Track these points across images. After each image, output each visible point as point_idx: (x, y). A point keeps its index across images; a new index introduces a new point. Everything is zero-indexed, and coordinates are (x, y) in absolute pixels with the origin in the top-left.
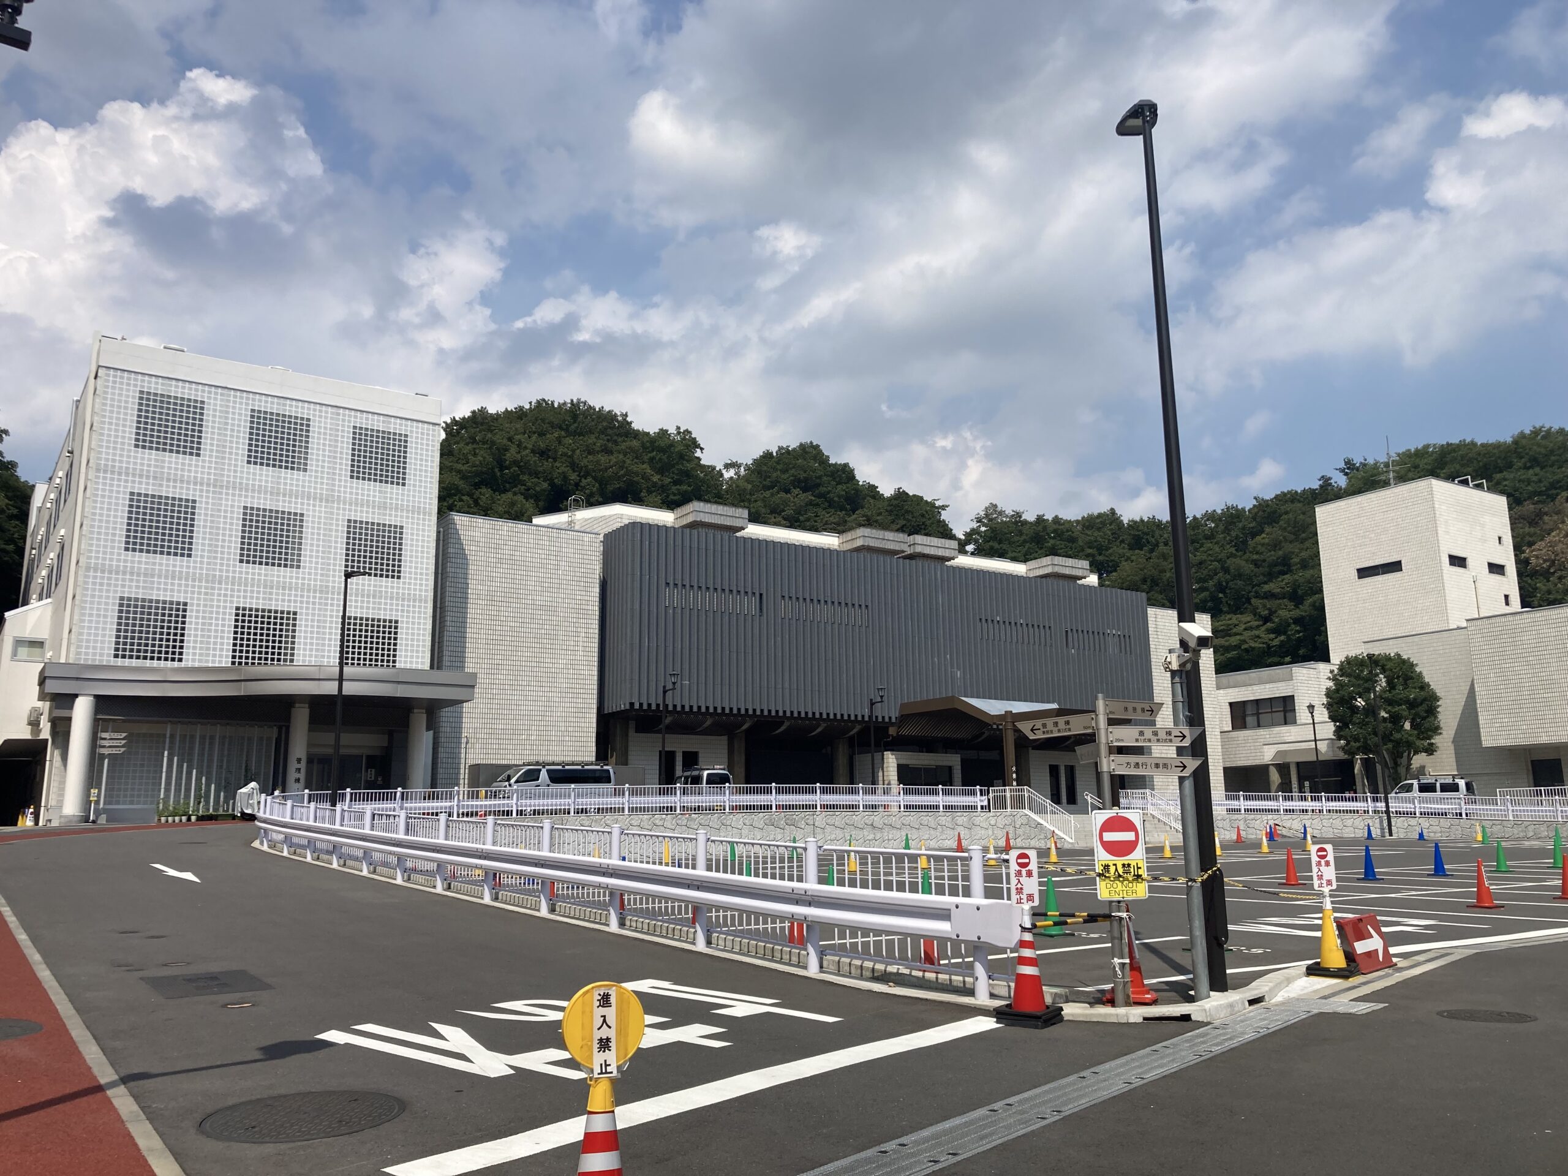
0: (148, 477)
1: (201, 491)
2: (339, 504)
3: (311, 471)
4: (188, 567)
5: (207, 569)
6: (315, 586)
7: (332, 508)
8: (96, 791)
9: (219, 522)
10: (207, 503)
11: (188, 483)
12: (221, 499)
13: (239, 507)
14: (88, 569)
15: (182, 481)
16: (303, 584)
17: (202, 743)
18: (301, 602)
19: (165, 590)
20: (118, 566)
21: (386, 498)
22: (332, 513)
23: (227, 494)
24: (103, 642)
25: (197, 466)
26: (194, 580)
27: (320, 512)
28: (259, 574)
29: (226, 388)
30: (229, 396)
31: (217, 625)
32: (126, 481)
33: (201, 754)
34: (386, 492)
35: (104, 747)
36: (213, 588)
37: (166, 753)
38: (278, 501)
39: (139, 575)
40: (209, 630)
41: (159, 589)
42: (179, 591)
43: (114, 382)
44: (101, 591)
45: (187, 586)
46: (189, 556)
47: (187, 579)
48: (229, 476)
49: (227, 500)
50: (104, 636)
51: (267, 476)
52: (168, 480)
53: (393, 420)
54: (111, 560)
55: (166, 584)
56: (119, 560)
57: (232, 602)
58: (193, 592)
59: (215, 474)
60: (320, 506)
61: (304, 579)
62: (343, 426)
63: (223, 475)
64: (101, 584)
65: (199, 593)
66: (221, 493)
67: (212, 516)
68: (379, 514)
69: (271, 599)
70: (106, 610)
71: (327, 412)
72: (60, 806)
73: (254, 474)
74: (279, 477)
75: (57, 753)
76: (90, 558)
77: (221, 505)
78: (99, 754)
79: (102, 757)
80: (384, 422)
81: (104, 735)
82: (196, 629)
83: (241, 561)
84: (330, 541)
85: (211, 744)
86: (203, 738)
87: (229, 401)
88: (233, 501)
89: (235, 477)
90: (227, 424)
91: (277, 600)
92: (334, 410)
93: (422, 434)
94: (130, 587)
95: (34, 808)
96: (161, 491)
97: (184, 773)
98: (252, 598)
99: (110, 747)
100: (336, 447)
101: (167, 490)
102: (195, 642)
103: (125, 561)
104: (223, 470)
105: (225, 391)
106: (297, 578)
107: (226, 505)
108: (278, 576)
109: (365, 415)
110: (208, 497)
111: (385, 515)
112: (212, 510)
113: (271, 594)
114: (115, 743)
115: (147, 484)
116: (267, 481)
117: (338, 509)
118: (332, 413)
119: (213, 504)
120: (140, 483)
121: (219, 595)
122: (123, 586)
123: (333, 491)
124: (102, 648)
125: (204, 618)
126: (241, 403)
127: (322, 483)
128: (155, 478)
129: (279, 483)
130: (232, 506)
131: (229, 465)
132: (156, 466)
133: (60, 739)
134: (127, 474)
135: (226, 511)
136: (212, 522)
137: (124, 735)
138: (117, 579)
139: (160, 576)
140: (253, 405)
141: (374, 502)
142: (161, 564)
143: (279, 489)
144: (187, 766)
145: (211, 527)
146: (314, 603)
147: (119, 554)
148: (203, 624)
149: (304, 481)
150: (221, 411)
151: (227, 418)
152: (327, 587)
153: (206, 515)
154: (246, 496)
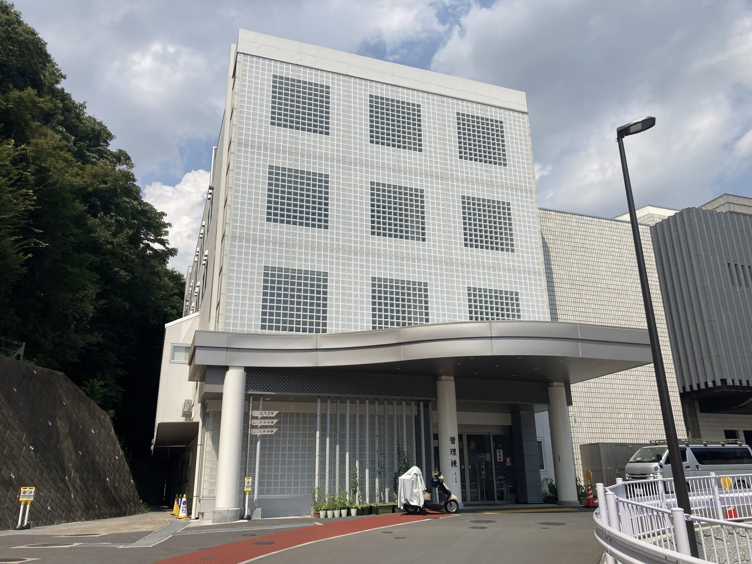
0: (284, 152)
1: (332, 166)
2: (452, 181)
3: (426, 151)
4: (326, 238)
5: (344, 241)
6: (441, 258)
7: (447, 185)
8: (250, 480)
9: (350, 196)
10: (338, 178)
11: (321, 158)
12: (350, 175)
13: (367, 183)
14: (234, 238)
15: (315, 157)
16: (430, 256)
17: (353, 423)
18: (430, 274)
19: (306, 260)
20: (261, 236)
21: (492, 177)
22: (448, 190)
23: (355, 170)
24: (250, 312)
25: (327, 144)
26: (332, 251)
27: (437, 188)
28: (390, 246)
29: (347, 75)
30: (350, 82)
31: (356, 296)
32: (265, 155)
33: (353, 436)
34: (491, 172)
35: (256, 427)
36: (350, 259)
37: (318, 433)
38: (400, 177)
39: (281, 245)
40: (349, 301)
41: (300, 259)
42: (319, 262)
43: (252, 67)
44: (246, 260)
45: (326, 256)
46: (326, 227)
47: (325, 250)
48: (355, 154)
49: (356, 176)
50: (251, 306)
51: (388, 155)
52: (303, 155)
53: (488, 108)
54: (255, 230)
55: (306, 254)
56: (262, 231)
57: (368, 273)
58: (332, 263)
59: (343, 152)
60: (437, 183)
61: (429, 251)
62: (448, 112)
63: (350, 153)
64: (247, 254)
65: (338, 264)
66: (350, 169)
67: (344, 190)
68: (488, 191)
69: (402, 271)
70: (252, 280)
71: (433, 100)
72: (213, 498)
73: (378, 153)
74: (399, 156)
75: (208, 435)
76: (235, 227)
77: (350, 180)
78: (252, 436)
79: (254, 439)
80: (481, 110)
81: (256, 413)
82: (337, 300)
83: (373, 233)
84: (449, 216)
85: (362, 423)
86: (353, 417)
87: (350, 87)
88: (361, 176)
89: (361, 155)
90: (349, 107)
91: (408, 271)
92: (440, 98)
93: (514, 121)
94: (274, 257)
95: (186, 498)
96: (297, 165)
97: (337, 456)
98: (385, 269)
99: (262, 427)
100: (445, 130)
101: (303, 165)
102: (337, 312)
103: (268, 231)
104: (350, 148)
105: (347, 78)
106: (424, 250)
107: (355, 181)
108: (407, 248)
109: (465, 103)
110: (338, 173)
111: (493, 192)
112: (343, 184)
113: (402, 265)
114: (267, 423)
115: (284, 158)
116: (389, 160)
117: (453, 186)
118: (438, 101)
119: (344, 179)
120: (278, 157)
121: (356, 266)
122: (267, 256)
123: (446, 169)
124: (250, 319)
125: (343, 288)
126: (360, 89)
127: (436, 163)
128: (291, 153)
129: (399, 162)
130: (361, 182)
131: (355, 143)
132: (291, 143)
133: (210, 420)
134: (266, 149)
135: (355, 186)
136: (344, 196)
137: (275, 413)
138: (261, 249)
139: (300, 247)
140: (371, 91)
141: (482, 180)
142: (301, 235)
143: (399, 167)
144: (340, 448)
145: (344, 201)
146: (441, 275)
147: (262, 225)
148: (344, 294)
149: (421, 160)
150: (344, 96)
151: (349, 102)
152: (451, 259)
153: (338, 189)
154: (372, 173)
